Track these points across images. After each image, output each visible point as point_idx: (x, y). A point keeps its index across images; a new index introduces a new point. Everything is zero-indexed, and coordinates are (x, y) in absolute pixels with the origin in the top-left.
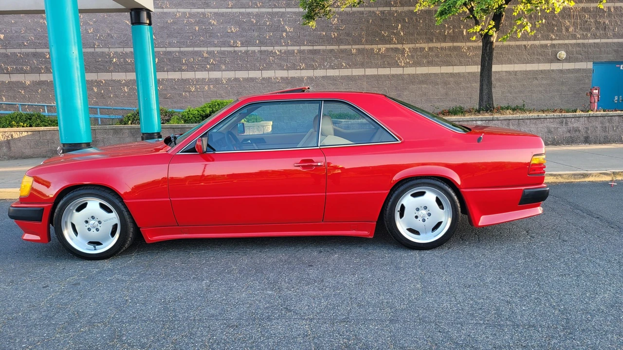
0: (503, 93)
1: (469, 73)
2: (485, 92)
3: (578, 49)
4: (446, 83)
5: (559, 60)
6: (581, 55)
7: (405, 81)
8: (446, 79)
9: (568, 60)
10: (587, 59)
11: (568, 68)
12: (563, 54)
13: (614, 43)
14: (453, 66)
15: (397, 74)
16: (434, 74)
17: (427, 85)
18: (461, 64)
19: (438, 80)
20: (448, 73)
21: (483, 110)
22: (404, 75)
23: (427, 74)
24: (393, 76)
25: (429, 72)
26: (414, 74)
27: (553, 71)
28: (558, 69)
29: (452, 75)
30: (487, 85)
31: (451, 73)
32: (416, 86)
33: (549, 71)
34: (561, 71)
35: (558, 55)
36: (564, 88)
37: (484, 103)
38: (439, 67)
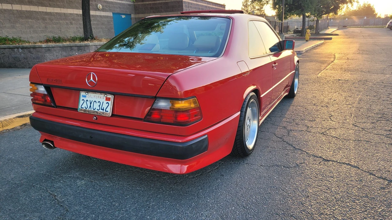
0: (77, 28)
1: (56, 13)
2: (88, 27)
3: (106, 4)
4: (44, 19)
5: (98, 10)
6: (107, 7)
7: (16, 15)
8: (43, 16)
9: (103, 10)
10: (110, 10)
11: (103, 15)
12: (100, 6)
13: (118, 3)
14: (46, 6)
15: (8, 9)
16: (35, 11)
17: (32, 20)
18: (50, 6)
19: (38, 17)
20: (44, 12)
21: (90, 39)
22: (14, 10)
23: (30, 11)
24: (5, 10)
25: (31, 10)
26: (20, 10)
27: (97, 16)
28: (99, 15)
29: (47, 13)
30: (89, 22)
31: (45, 12)
32: (24, 20)
33: (95, 15)
34: (101, 16)
35: (98, 7)
36: (104, 27)
37: (89, 34)
38: (37, 7)
